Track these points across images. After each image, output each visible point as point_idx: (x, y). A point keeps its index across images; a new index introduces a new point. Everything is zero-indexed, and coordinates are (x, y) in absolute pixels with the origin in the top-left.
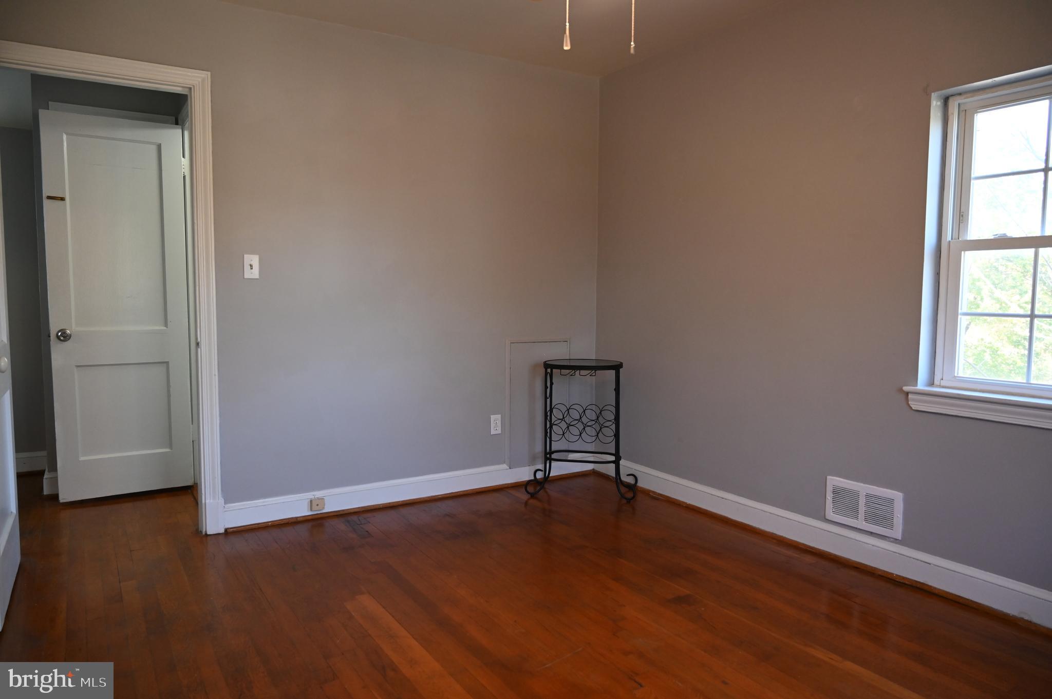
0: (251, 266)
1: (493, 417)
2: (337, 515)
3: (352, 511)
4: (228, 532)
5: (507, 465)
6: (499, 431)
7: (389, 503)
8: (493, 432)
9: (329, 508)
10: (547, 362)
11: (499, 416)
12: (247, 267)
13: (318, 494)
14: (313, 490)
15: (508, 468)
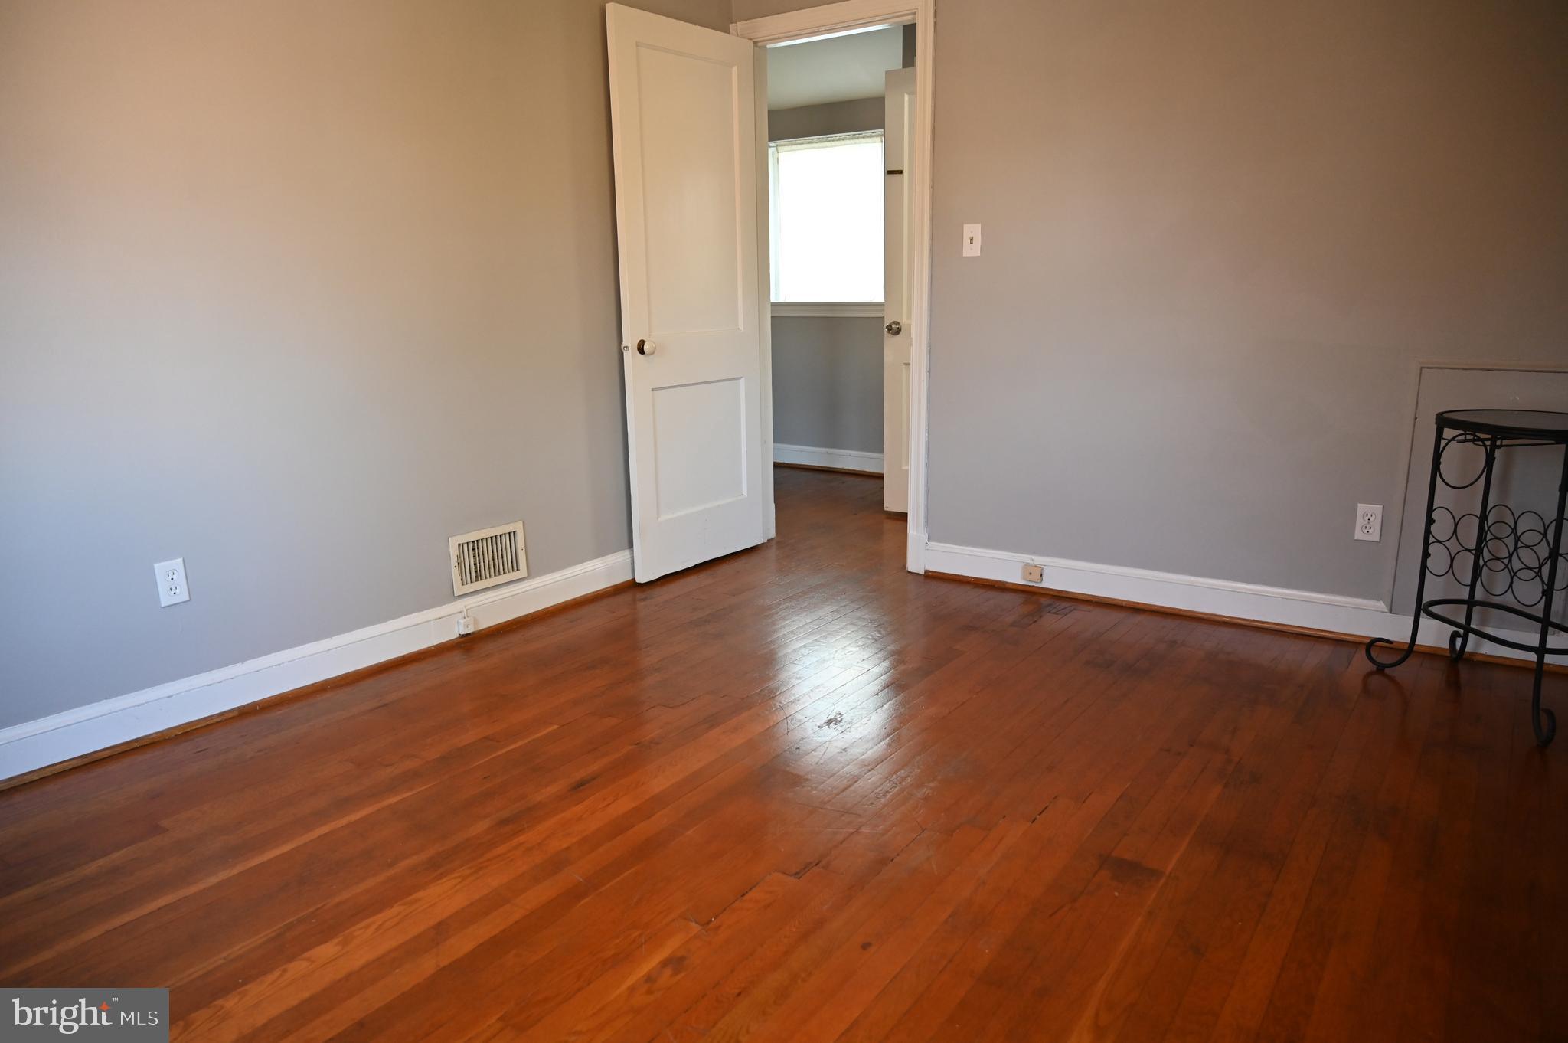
0: (972, 239)
1: (1362, 507)
2: (1059, 596)
3: (1080, 597)
4: (930, 576)
5: (1386, 606)
6: (1375, 536)
7: (1138, 603)
8: (1359, 535)
9: (1048, 583)
10: (1445, 415)
11: (1377, 509)
12: (966, 241)
13: (1038, 560)
14: (1034, 553)
15: (1386, 610)
